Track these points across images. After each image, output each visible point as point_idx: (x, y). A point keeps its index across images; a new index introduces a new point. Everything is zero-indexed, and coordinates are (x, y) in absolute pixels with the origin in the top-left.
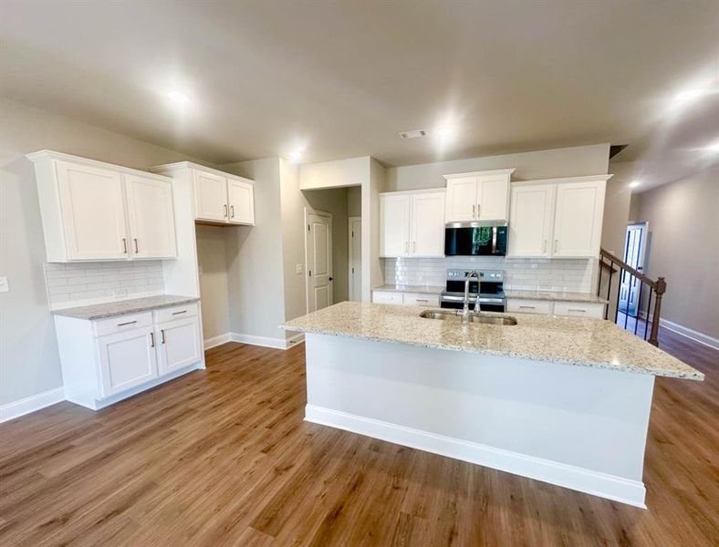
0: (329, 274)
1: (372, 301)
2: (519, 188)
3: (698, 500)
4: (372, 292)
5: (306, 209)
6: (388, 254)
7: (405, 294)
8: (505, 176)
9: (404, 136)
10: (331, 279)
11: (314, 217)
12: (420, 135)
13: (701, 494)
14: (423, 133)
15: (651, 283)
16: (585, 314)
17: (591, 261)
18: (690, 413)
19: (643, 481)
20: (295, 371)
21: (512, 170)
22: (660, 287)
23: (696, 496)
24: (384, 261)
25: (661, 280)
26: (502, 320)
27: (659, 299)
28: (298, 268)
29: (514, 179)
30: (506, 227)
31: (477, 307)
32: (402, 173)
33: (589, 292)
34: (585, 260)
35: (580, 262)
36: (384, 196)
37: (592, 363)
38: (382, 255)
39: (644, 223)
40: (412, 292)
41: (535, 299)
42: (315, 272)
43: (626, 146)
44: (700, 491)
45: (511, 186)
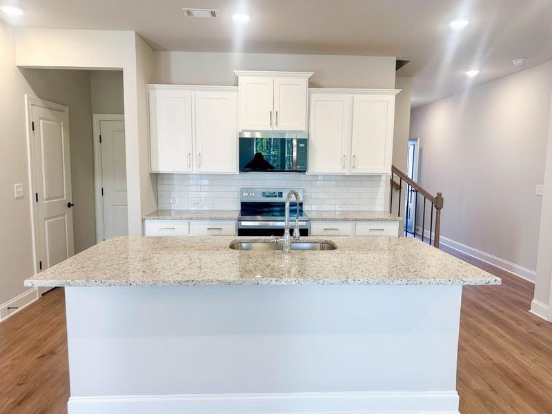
0: (67, 198)
1: (143, 234)
2: (317, 95)
3: (492, 395)
4: (143, 221)
5: (27, 97)
6: (162, 168)
7: (192, 222)
8: (302, 79)
9: (189, 13)
10: (69, 205)
11: (40, 111)
12: (209, 15)
13: (493, 389)
14: (213, 14)
15: (431, 198)
16: (384, 233)
17: (384, 178)
18: (470, 319)
19: (457, 390)
20: (28, 352)
21: (310, 74)
22: (438, 202)
23: (490, 392)
24: (157, 179)
25: (439, 195)
26: (319, 245)
27: (438, 214)
28: (17, 189)
29: (312, 84)
30: (306, 139)
31: (297, 233)
32: (178, 60)
33: (383, 210)
34: (379, 176)
35: (374, 178)
36: (155, 89)
37: (422, 280)
38: (154, 170)
39: (416, 140)
40: (201, 219)
41: (338, 220)
42: (43, 195)
43: (407, 62)
44: (491, 387)
45: (309, 92)
